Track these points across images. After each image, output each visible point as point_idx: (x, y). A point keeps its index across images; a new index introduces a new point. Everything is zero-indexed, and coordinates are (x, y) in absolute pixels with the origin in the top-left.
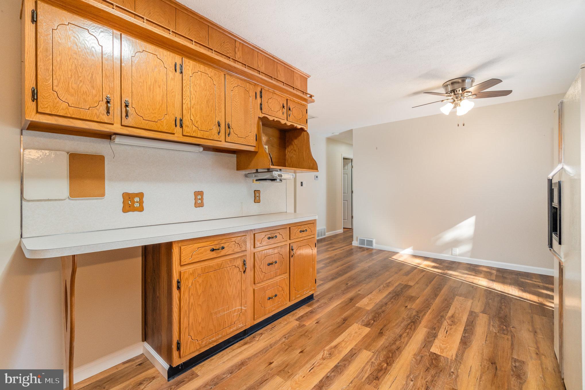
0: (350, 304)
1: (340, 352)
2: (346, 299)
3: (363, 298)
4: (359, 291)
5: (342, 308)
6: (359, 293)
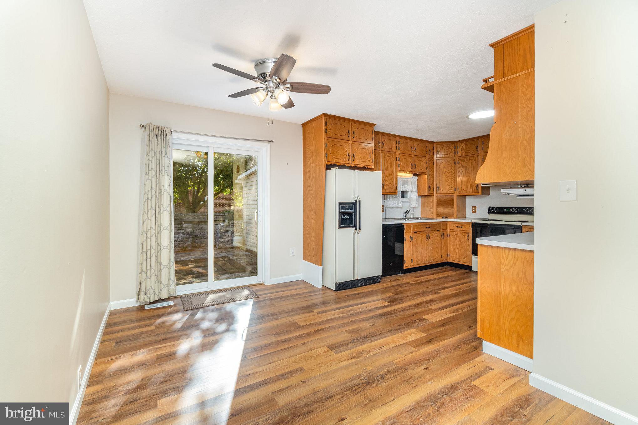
0: (432, 338)
1: (451, 310)
2: (436, 343)
3: (413, 341)
4: (412, 352)
5: (444, 335)
6: (413, 349)
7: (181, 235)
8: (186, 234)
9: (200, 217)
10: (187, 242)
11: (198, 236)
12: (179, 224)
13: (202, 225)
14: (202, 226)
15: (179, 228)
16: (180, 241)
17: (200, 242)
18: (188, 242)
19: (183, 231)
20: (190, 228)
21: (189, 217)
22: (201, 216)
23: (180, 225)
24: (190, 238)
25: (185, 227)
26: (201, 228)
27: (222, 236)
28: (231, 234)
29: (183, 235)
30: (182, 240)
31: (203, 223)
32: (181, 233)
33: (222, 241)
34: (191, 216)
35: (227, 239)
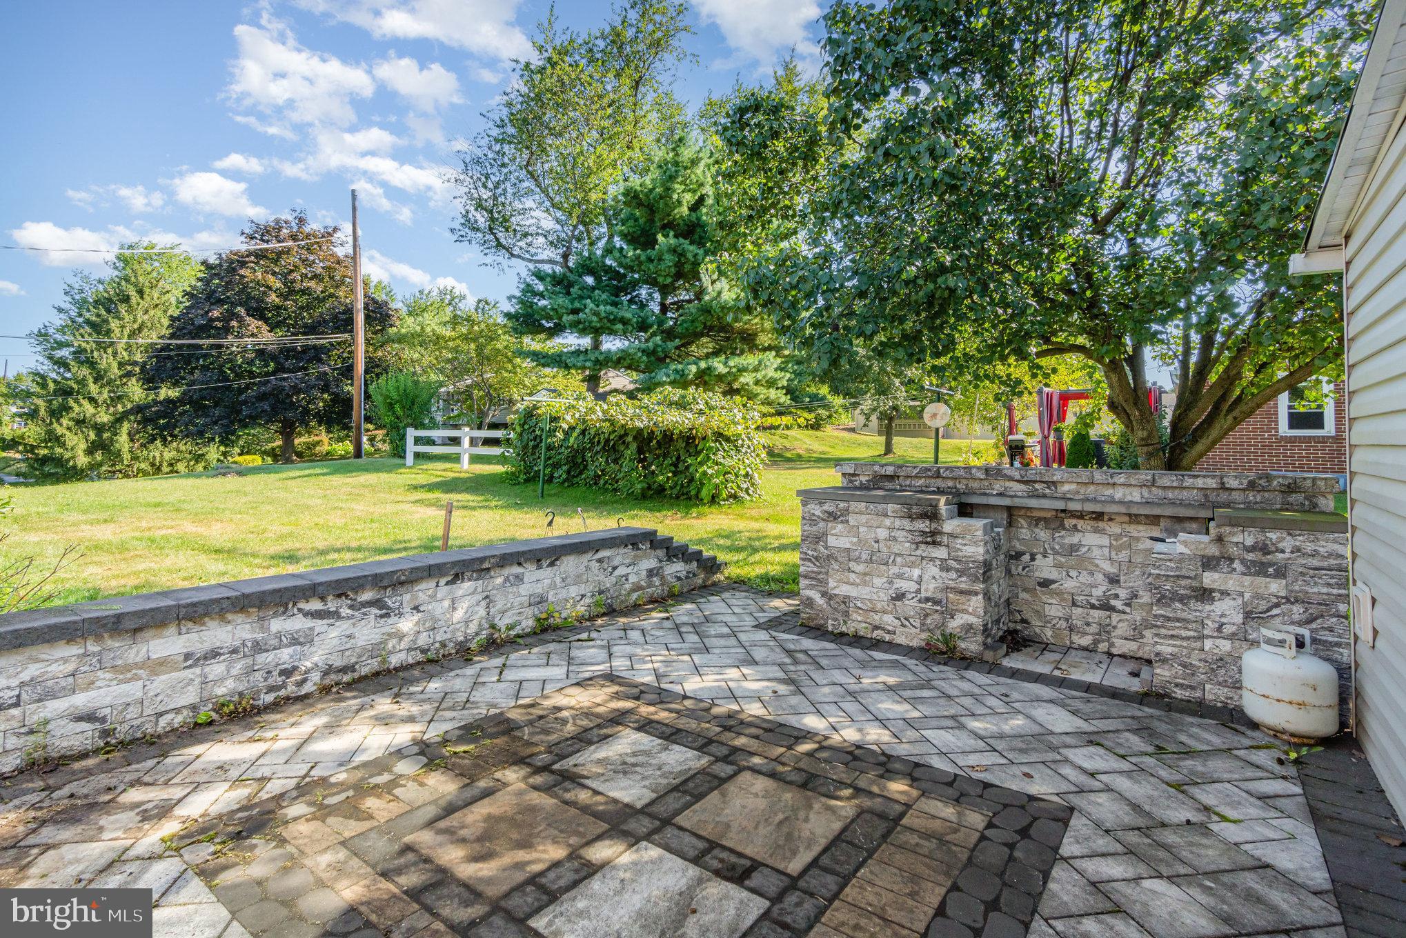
7: (934, 570)
8: (957, 570)
9: (1066, 487)
10: (963, 611)
11: (1053, 586)
12: (924, 516)
13: (1078, 531)
14: (1075, 539)
15: (923, 533)
16: (927, 600)
17: (1067, 620)
18: (969, 613)
19: (941, 553)
20: (975, 543)
21: (1008, 484)
22: (1073, 487)
23: (928, 522)
24: (976, 594)
25: (953, 536)
26: (1073, 549)
27: (1168, 619)
28: (1239, 619)
29: (942, 569)
30: (938, 596)
31: (1080, 524)
32: (932, 560)
33: (1170, 650)
34: (1018, 481)
35: (1208, 644)
